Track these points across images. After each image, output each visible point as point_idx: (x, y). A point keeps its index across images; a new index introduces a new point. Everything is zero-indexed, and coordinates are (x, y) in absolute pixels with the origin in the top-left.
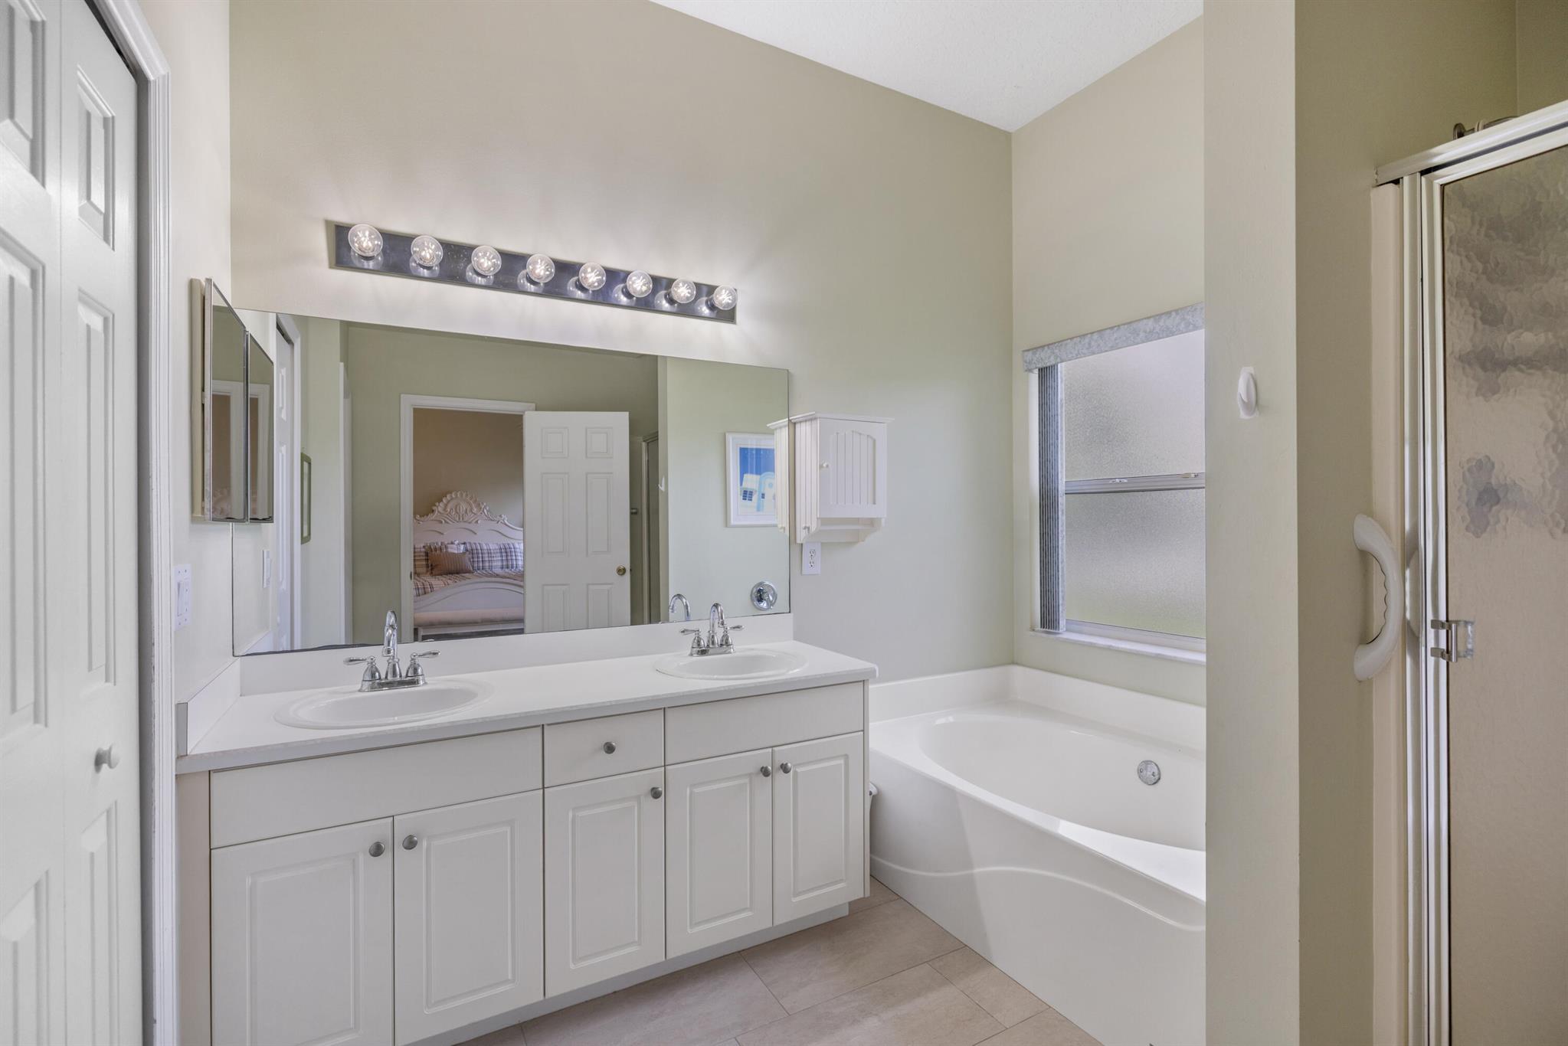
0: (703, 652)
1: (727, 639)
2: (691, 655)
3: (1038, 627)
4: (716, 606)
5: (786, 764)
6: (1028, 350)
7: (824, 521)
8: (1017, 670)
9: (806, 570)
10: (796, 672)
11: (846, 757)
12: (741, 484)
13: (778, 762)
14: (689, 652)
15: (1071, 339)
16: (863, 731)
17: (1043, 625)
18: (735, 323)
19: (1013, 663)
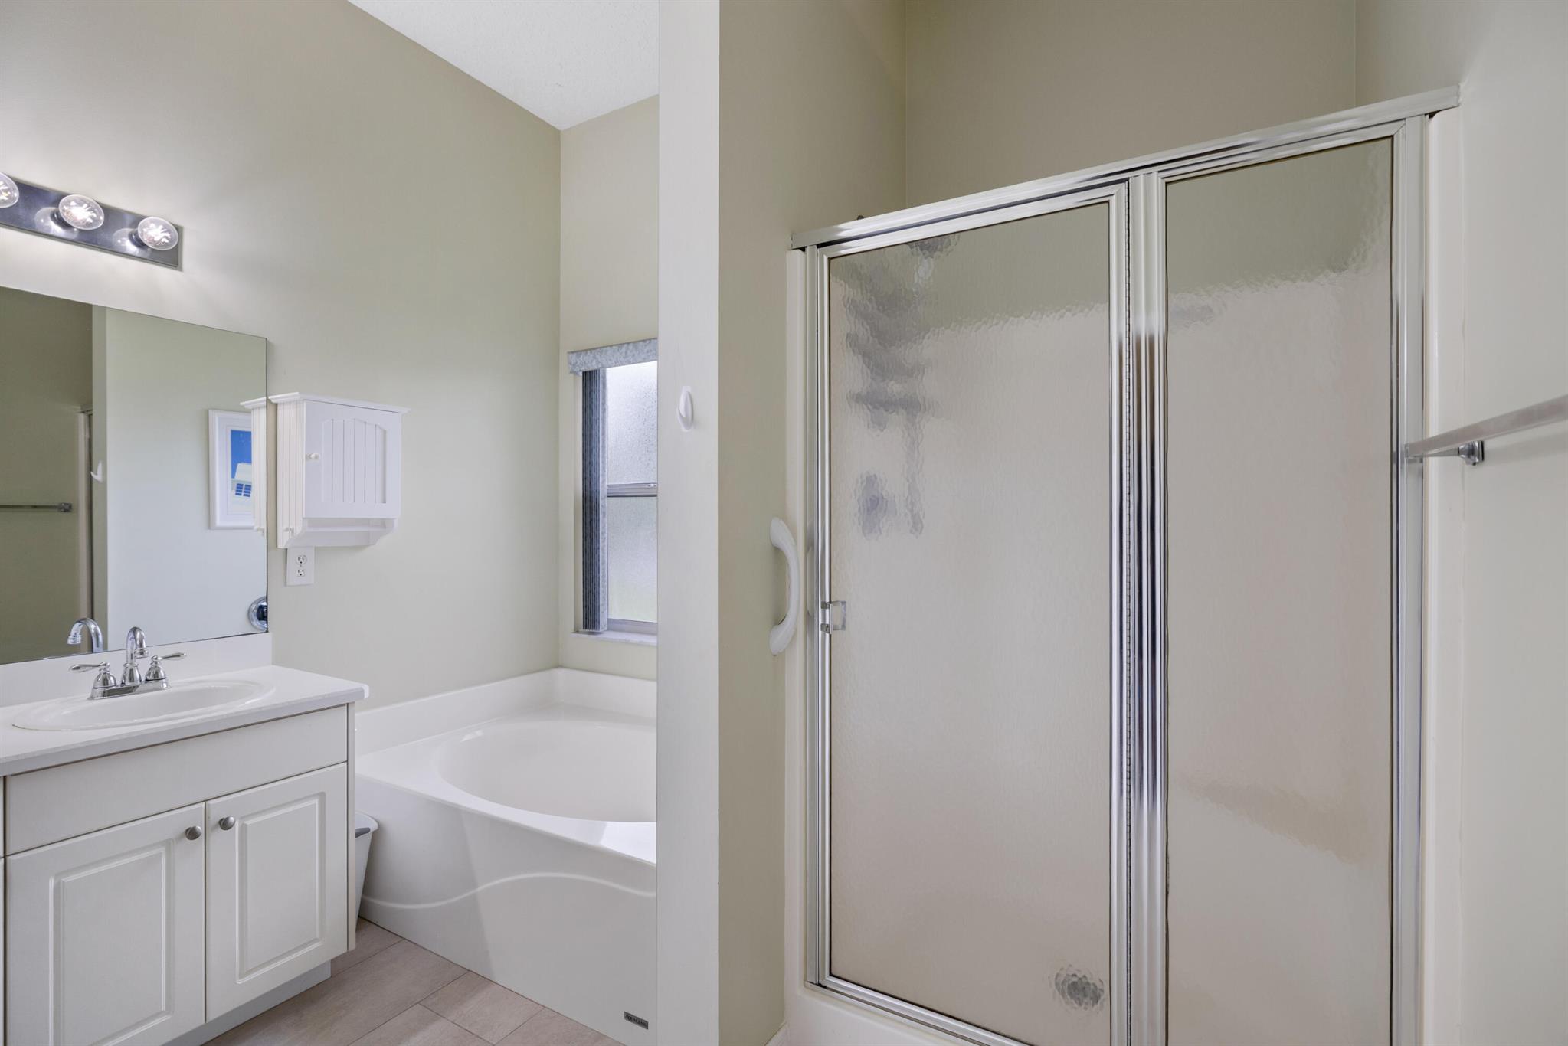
0: (110, 693)
1: (157, 673)
2: (92, 698)
3: (581, 630)
4: (134, 630)
5: (227, 819)
6: (573, 352)
7: (312, 522)
8: (560, 673)
9: (293, 578)
10: (251, 703)
11: (322, 796)
12: (233, 476)
13: (215, 816)
14: (89, 694)
15: (611, 346)
16: (347, 761)
17: (585, 626)
18: (180, 270)
19: (558, 666)
